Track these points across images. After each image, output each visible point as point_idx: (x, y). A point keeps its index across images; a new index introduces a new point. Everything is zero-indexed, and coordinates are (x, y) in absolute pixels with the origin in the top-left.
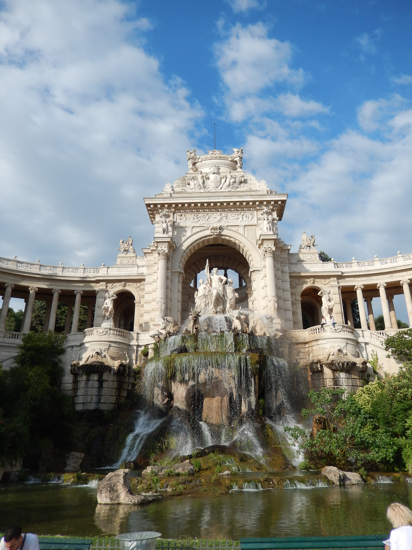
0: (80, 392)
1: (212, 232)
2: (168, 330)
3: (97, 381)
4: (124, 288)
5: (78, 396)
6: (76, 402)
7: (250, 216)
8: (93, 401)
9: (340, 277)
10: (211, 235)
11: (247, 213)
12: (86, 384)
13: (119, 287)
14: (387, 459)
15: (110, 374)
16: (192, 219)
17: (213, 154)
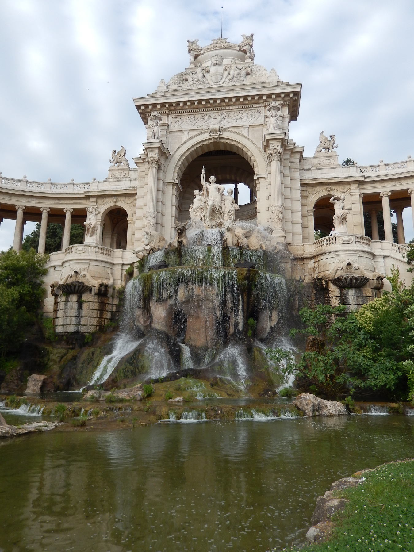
0: (60, 314)
1: (210, 135)
2: (153, 245)
3: (76, 302)
4: (116, 204)
5: (57, 318)
6: (57, 324)
7: (256, 113)
8: (72, 323)
9: (361, 183)
10: (210, 139)
11: (253, 111)
12: (66, 305)
13: (109, 204)
14: (387, 387)
15: (91, 295)
16: (189, 121)
17: (217, 43)
